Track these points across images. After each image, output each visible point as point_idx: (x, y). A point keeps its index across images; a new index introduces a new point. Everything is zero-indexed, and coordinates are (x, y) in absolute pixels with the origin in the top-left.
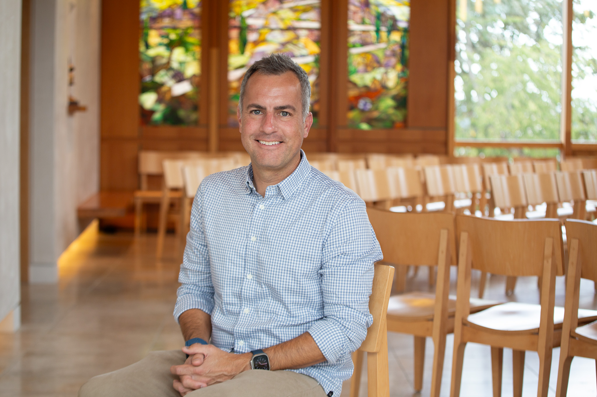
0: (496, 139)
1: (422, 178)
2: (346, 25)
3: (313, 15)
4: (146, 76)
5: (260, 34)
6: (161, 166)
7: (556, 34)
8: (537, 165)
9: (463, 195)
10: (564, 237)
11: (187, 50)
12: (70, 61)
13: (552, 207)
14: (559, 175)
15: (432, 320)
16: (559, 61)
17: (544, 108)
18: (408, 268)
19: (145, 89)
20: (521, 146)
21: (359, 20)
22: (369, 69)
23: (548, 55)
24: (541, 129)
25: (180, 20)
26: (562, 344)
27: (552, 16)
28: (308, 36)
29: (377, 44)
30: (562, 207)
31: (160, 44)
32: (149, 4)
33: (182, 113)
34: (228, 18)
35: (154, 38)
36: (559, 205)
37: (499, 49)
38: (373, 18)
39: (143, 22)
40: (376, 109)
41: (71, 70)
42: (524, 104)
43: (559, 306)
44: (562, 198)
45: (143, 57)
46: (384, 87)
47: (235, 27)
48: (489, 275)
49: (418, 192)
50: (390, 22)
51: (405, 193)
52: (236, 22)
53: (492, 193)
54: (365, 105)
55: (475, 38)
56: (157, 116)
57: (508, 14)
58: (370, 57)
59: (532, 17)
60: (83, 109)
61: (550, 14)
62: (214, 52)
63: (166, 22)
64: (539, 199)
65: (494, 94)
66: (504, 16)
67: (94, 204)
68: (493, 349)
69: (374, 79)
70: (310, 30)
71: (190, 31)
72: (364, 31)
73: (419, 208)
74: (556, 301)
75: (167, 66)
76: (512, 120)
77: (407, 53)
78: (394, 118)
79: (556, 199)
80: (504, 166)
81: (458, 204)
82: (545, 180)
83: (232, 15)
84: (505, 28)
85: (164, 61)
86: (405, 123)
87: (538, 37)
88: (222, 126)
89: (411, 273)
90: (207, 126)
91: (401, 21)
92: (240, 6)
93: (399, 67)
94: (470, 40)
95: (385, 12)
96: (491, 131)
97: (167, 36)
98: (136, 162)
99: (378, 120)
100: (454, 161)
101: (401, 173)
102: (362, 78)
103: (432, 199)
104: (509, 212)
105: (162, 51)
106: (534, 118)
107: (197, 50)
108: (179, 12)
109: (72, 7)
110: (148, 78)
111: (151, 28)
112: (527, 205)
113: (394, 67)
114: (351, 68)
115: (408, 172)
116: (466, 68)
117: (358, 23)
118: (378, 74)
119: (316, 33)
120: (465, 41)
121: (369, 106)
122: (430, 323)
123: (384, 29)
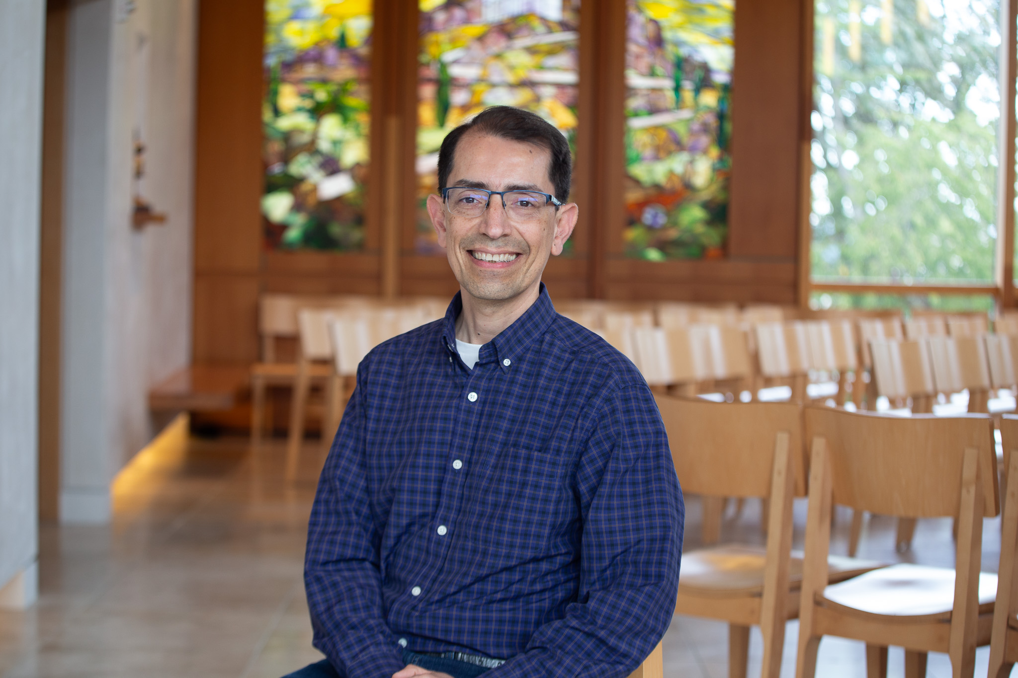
0: (884, 280)
1: (751, 345)
2: (622, 77)
3: (565, 60)
4: (274, 163)
5: (473, 93)
6: (296, 320)
7: (988, 100)
8: (954, 323)
9: (824, 375)
10: (999, 450)
11: (345, 120)
12: (136, 135)
13: (978, 397)
14: (992, 340)
15: (760, 595)
16: (994, 149)
17: (967, 229)
18: (725, 501)
19: (272, 187)
20: (924, 291)
21: (644, 69)
22: (662, 155)
23: (974, 138)
24: (962, 265)
25: (334, 67)
26: (993, 640)
27: (982, 70)
28: (556, 97)
29: (676, 111)
30: (996, 397)
31: (299, 109)
32: (281, 40)
33: (336, 229)
34: (417, 65)
35: (288, 97)
36: (991, 393)
37: (891, 127)
38: (669, 67)
39: (268, 70)
40: (674, 224)
41: (139, 150)
42: (931, 223)
43: (990, 571)
44: (997, 381)
45: (269, 131)
46: (688, 187)
47: (429, 80)
48: (866, 516)
49: (743, 368)
50: (699, 74)
51: (720, 371)
52: (431, 72)
53: (872, 372)
54: (655, 216)
55: (848, 107)
56: (293, 234)
57: (906, 66)
58: (663, 135)
59: (948, 72)
60: (160, 219)
61: (978, 65)
62: (393, 124)
63: (310, 70)
64: (957, 384)
65: (882, 204)
66: (899, 70)
67: (182, 385)
68: (869, 649)
69: (671, 173)
70: (560, 86)
71: (353, 87)
72: (654, 90)
73: (746, 397)
74: (984, 562)
75: (311, 148)
76: (912, 249)
77: (728, 127)
78: (705, 241)
79: (985, 382)
80: (896, 325)
81: (814, 391)
82: (966, 348)
83: (424, 58)
84: (901, 91)
85: (305, 138)
86: (724, 248)
87: (957, 105)
88: (406, 252)
89: (731, 511)
90: (380, 252)
91: (718, 72)
92: (438, 44)
93: (714, 152)
94: (841, 110)
95: (689, 56)
96: (874, 266)
97: (310, 95)
98: (256, 314)
99: (677, 243)
100: (808, 315)
101: (715, 335)
102: (650, 172)
103: (769, 382)
104: (904, 405)
105: (302, 121)
106: (951, 245)
107: (363, 120)
108: (331, 54)
109: (141, 40)
110: (277, 169)
111: (283, 81)
112: (936, 394)
113: (705, 152)
114: (631, 153)
115: (726, 333)
116: (833, 159)
117: (643, 75)
118: (677, 164)
119: (570, 92)
120: (833, 114)
121: (662, 220)
122: (757, 600)
123: (688, 86)
